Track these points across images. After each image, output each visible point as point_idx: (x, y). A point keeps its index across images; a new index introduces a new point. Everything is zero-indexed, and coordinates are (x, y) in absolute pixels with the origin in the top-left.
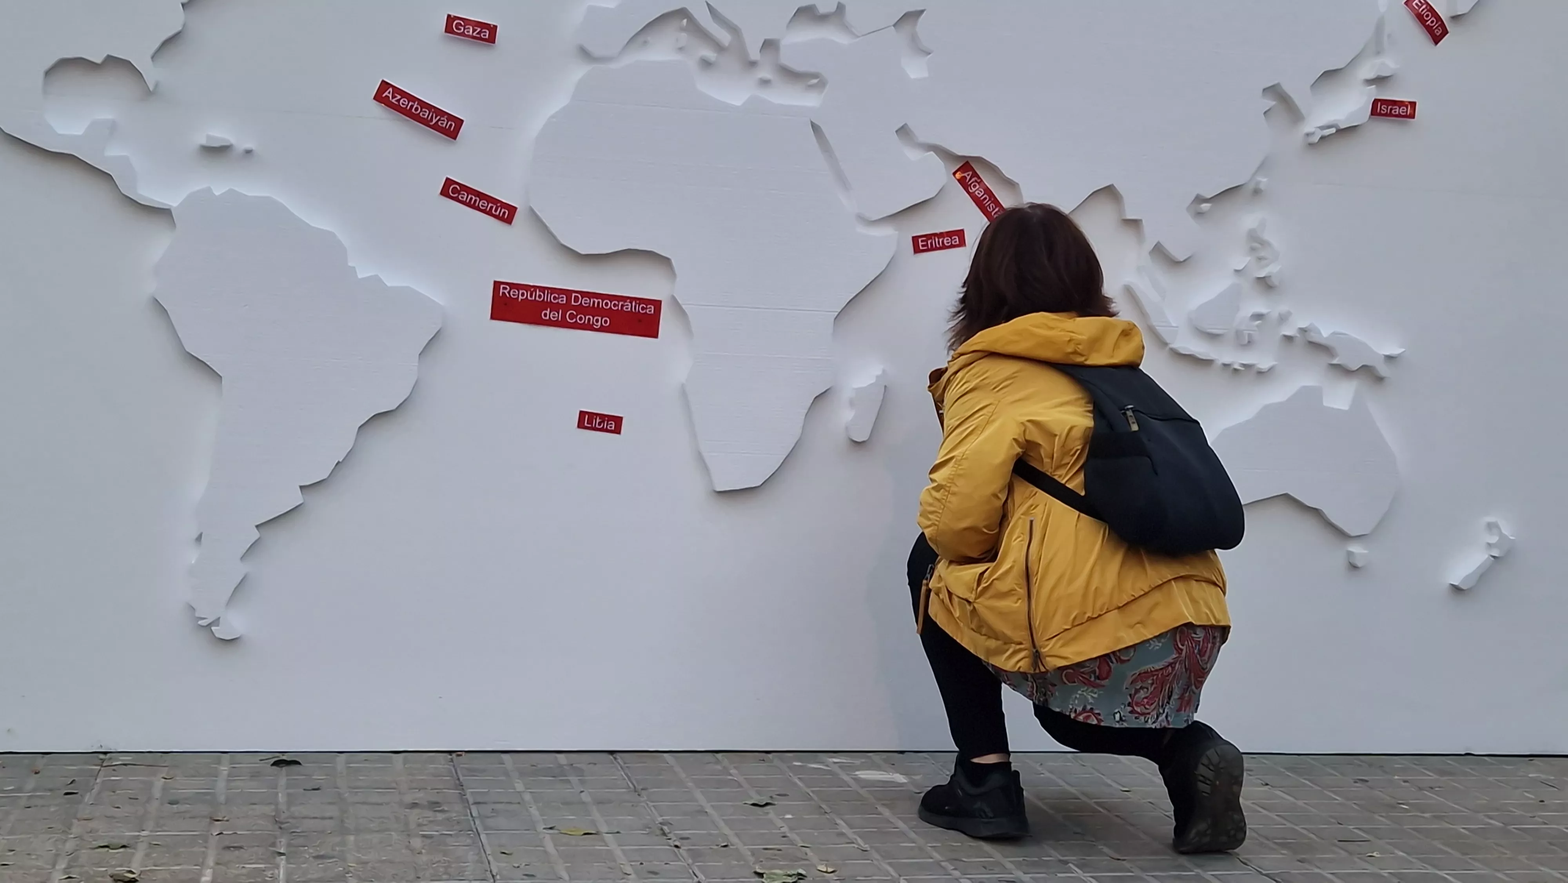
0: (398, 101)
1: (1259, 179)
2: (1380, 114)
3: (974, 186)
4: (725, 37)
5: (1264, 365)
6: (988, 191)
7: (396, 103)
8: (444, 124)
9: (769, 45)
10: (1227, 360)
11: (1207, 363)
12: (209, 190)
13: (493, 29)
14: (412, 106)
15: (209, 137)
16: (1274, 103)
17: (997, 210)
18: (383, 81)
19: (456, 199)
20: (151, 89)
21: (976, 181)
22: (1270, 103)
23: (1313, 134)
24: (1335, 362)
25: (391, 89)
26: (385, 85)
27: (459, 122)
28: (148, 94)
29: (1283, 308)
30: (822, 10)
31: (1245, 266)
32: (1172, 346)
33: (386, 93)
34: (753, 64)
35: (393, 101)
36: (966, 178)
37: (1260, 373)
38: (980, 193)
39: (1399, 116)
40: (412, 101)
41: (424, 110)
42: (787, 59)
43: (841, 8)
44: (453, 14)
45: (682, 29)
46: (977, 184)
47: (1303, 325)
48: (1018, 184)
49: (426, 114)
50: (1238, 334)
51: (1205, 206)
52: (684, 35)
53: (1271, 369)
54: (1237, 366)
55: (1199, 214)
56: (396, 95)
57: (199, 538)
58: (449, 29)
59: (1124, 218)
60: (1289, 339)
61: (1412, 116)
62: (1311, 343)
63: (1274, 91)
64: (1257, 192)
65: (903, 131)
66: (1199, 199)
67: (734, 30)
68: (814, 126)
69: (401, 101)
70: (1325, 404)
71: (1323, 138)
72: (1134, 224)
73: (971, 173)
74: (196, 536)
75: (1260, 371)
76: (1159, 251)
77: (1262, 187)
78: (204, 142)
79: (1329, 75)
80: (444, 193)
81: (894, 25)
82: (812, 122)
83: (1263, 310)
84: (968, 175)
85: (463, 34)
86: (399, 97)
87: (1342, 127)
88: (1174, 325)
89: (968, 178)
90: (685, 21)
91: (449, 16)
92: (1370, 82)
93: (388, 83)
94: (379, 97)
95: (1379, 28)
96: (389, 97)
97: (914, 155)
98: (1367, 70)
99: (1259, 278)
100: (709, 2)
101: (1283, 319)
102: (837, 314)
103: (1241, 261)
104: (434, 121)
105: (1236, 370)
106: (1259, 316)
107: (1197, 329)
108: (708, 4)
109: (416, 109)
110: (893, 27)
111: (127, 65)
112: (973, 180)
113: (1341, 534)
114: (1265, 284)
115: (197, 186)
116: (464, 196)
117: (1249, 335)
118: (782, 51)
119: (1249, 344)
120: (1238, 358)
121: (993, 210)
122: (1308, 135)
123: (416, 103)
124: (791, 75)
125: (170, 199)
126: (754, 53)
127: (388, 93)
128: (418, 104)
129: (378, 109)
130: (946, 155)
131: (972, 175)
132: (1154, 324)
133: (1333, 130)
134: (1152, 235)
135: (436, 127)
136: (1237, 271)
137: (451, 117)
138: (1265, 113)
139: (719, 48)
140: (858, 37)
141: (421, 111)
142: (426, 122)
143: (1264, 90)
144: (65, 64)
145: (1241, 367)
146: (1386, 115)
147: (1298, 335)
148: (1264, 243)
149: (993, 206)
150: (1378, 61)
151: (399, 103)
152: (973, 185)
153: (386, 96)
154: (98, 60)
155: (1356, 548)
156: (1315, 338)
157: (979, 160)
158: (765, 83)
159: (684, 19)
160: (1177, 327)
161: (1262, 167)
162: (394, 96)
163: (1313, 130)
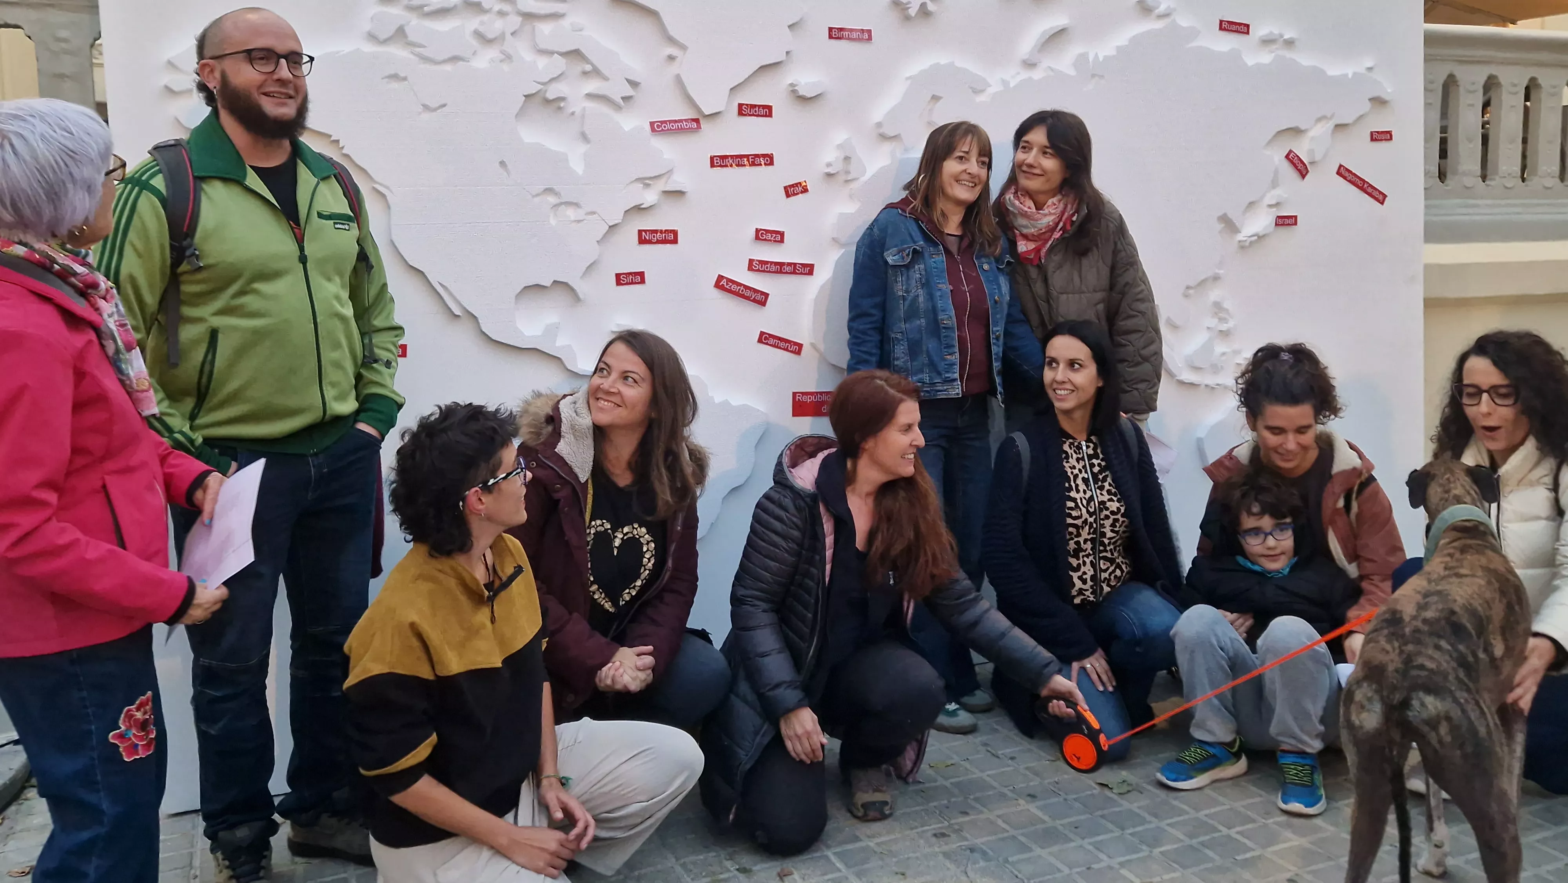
0: (730, 287)
1: (1217, 271)
2: (1279, 225)
8: (758, 298)
10: (1208, 382)
13: (782, 234)
14: (740, 289)
16: (1223, 225)
18: (719, 275)
19: (767, 344)
20: (581, 298)
22: (1221, 225)
23: (1245, 242)
25: (725, 280)
26: (720, 278)
27: (766, 295)
28: (577, 300)
29: (1236, 347)
31: (1214, 324)
32: (1179, 378)
33: (722, 283)
35: (727, 287)
37: (1226, 388)
39: (1289, 224)
40: (738, 286)
41: (745, 290)
44: (759, 227)
49: (748, 293)
50: (1213, 366)
51: (1191, 292)
54: (1213, 386)
55: (1189, 297)
58: (757, 238)
61: (1296, 224)
63: (1223, 218)
64: (1218, 279)
69: (733, 287)
71: (1249, 243)
76: (1169, 323)
77: (1220, 275)
79: (1251, 204)
80: (760, 341)
83: (1226, 350)
85: (765, 240)
86: (730, 284)
87: (1261, 235)
91: (757, 229)
92: (1270, 206)
93: (722, 276)
94: (717, 286)
95: (1276, 172)
96: (724, 285)
98: (1270, 199)
99: (1221, 331)
101: (1236, 353)
103: (1211, 322)
104: (751, 297)
105: (1213, 388)
106: (1223, 354)
109: (742, 291)
111: (565, 284)
114: (1225, 334)
116: (771, 341)
117: (1221, 365)
120: (1213, 381)
122: (1240, 241)
127: (724, 282)
128: (742, 287)
129: (717, 293)
133: (1256, 237)
135: (754, 301)
136: (1209, 328)
137: (763, 293)
138: (1220, 232)
142: (747, 298)
143: (1218, 218)
144: (528, 289)
145: (1215, 385)
146: (1281, 225)
148: (1223, 309)
150: (1275, 193)
153: (722, 285)
154: (549, 285)
160: (1181, 366)
161: (1219, 264)
162: (727, 284)
163: (1245, 239)
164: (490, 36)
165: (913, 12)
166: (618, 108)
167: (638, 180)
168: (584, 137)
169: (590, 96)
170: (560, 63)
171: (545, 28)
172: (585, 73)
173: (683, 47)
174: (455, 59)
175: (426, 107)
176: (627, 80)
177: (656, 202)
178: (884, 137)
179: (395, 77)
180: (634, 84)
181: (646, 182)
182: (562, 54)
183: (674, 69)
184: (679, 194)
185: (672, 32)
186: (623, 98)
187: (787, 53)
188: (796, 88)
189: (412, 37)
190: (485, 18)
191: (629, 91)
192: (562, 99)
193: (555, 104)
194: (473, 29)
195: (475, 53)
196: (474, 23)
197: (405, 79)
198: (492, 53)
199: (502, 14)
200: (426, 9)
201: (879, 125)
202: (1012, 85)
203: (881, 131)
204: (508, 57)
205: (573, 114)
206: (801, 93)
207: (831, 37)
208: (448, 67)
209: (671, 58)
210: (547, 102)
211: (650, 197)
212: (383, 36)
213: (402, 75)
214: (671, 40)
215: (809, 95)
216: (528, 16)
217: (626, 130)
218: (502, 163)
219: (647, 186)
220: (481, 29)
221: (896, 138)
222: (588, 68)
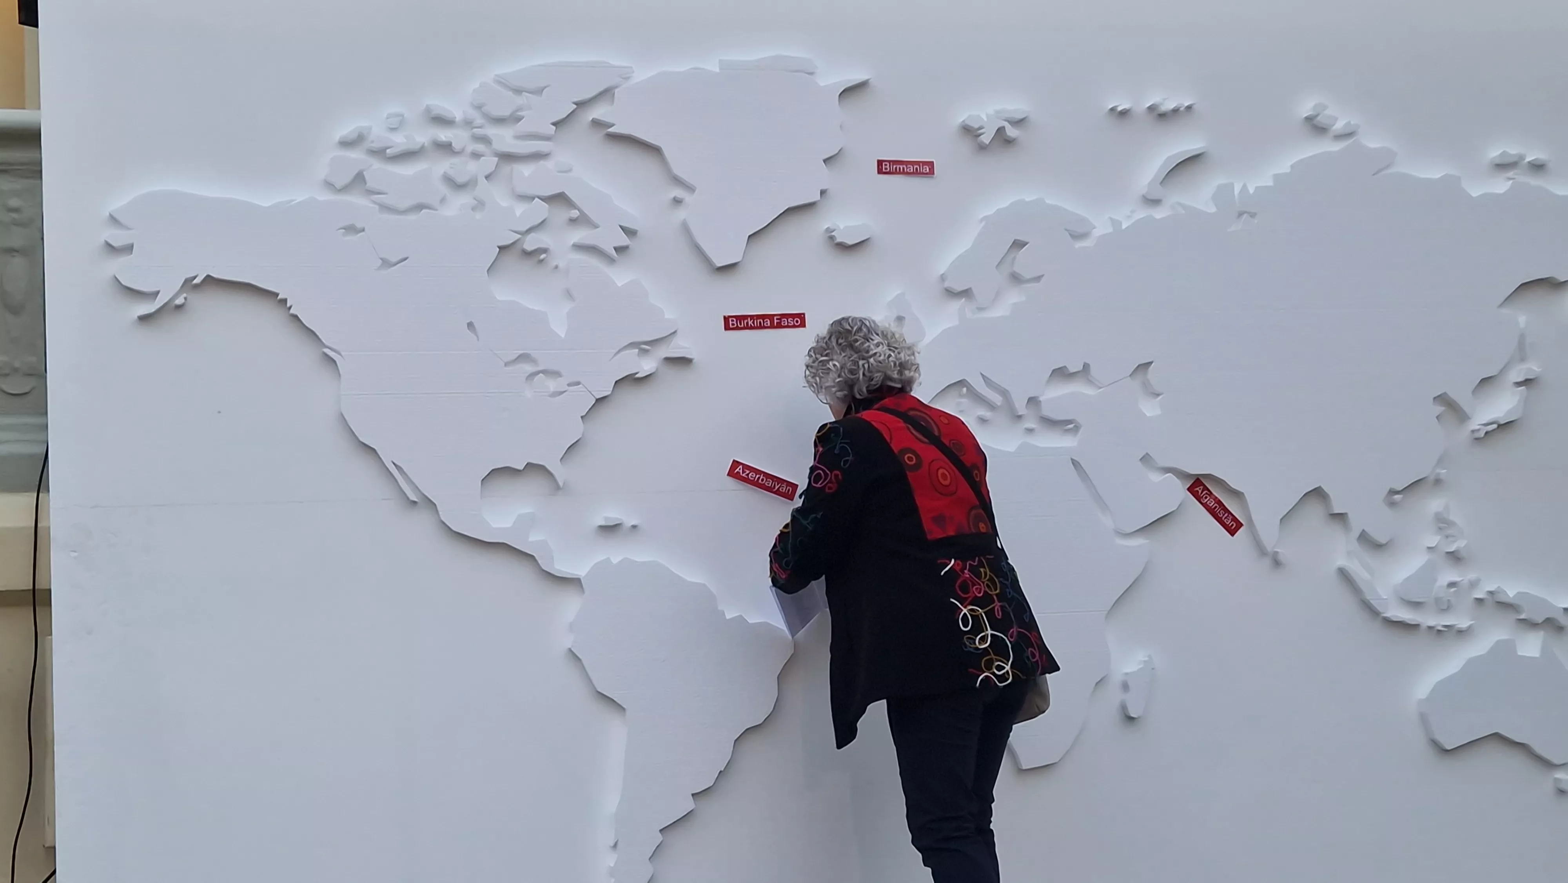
0: (748, 475)
1: (1438, 471)
3: (1206, 498)
4: (997, 399)
5: (1463, 624)
6: (1219, 502)
7: (746, 477)
8: (784, 489)
9: (1033, 401)
10: (1431, 623)
11: (1416, 627)
12: (608, 560)
14: (759, 478)
15: (606, 519)
16: (1443, 408)
17: (1226, 515)
18: (734, 461)
20: (561, 484)
21: (1206, 493)
22: (1439, 409)
23: (1479, 430)
24: (1522, 617)
25: (741, 467)
26: (736, 463)
28: (556, 487)
29: (1472, 576)
30: (1072, 370)
31: (1438, 543)
32: (1385, 615)
33: (737, 470)
34: (1020, 417)
35: (744, 475)
36: (1198, 491)
37: (1460, 632)
38: (1212, 504)
40: (759, 474)
41: (768, 480)
42: (1046, 411)
43: (1086, 367)
45: (961, 396)
46: (1207, 496)
47: (1492, 588)
48: (1243, 493)
49: (769, 483)
50: (1438, 600)
51: (1397, 497)
52: (964, 400)
53: (1470, 627)
54: (1440, 628)
55: (1392, 504)
56: (745, 470)
57: (615, 846)
59: (1332, 513)
60: (1479, 601)
62: (1498, 602)
63: (1442, 399)
64: (1438, 482)
65: (1146, 459)
66: (1393, 492)
67: (1004, 393)
68: (1075, 463)
69: (750, 475)
70: (1520, 653)
71: (1487, 433)
72: (1340, 517)
73: (1202, 487)
74: (612, 844)
75: (1461, 630)
76: (1364, 538)
77: (1441, 477)
78: (602, 523)
79: (1485, 381)
81: (1130, 375)
82: (1072, 459)
83: (1456, 579)
84: (1200, 489)
86: (748, 472)
87: (1502, 422)
88: (1385, 597)
89: (1200, 491)
90: (965, 389)
92: (1519, 384)
93: (738, 462)
94: (732, 473)
95: (1523, 340)
96: (740, 473)
97: (1156, 477)
98: (1517, 374)
99: (1448, 553)
100: (983, 373)
101: (1474, 584)
102: (1106, 612)
103: (1433, 540)
104: (777, 488)
105: (1439, 631)
106: (1452, 585)
107: (1402, 599)
108: (982, 374)
109: (762, 480)
110: (1129, 378)
111: (541, 468)
112: (1204, 492)
113: (1547, 764)
114: (1455, 557)
115: (601, 558)
117: (1449, 601)
118: (1043, 405)
119: (1445, 608)
120: (1439, 621)
121: (1224, 515)
122: (1473, 431)
123: (762, 475)
124: (1050, 423)
125: (580, 570)
126: (1021, 409)
127: (739, 469)
128: (763, 476)
129: (731, 482)
130: (1181, 474)
131: (1203, 488)
132: (1368, 598)
133: (1495, 426)
134: (1357, 524)
135: (779, 493)
136: (1429, 548)
137: (789, 484)
138: (1437, 417)
139: (992, 407)
140: (1101, 388)
141: (766, 481)
142: (769, 489)
143: (1435, 398)
144: (495, 472)
145: (1442, 627)
147: (1488, 597)
148: (1450, 524)
149: (1222, 513)
150: (1524, 366)
151: (748, 477)
152: (1204, 496)
153: (737, 472)
154: (521, 468)
155: (1560, 775)
156: (1502, 599)
157: (1209, 477)
158: (1030, 431)
159: (963, 387)
160: (1386, 599)
161: (1440, 462)
162: (743, 472)
163: (1478, 427)
164: (460, 180)
165: (986, 139)
166: (611, 260)
167: (632, 345)
168: (569, 294)
169: (579, 247)
170: (541, 210)
171: (526, 170)
172: (573, 221)
173: (690, 189)
174: (420, 207)
175: (386, 264)
176: (621, 227)
177: (653, 371)
178: (952, 294)
179: (351, 229)
180: (630, 232)
181: (644, 347)
182: (544, 199)
183: (681, 214)
184: (683, 362)
185: (677, 171)
186: (615, 249)
187: (823, 192)
188: (833, 234)
189: (371, 184)
190: (455, 160)
191: (624, 240)
192: (545, 251)
193: (536, 256)
194: (442, 172)
195: (443, 200)
196: (444, 165)
197: (363, 230)
198: (464, 199)
199: (476, 155)
200: (388, 151)
201: (943, 278)
202: (1124, 227)
203: (947, 284)
204: (480, 205)
205: (556, 267)
206: (839, 240)
207: (880, 171)
208: (412, 217)
209: (677, 201)
210: (528, 254)
211: (647, 366)
212: (340, 183)
213: (359, 225)
214: (677, 181)
215: (850, 242)
216: (507, 157)
217: (619, 285)
218: (470, 325)
219: (646, 351)
220: (451, 173)
221: (966, 293)
222: (575, 213)
